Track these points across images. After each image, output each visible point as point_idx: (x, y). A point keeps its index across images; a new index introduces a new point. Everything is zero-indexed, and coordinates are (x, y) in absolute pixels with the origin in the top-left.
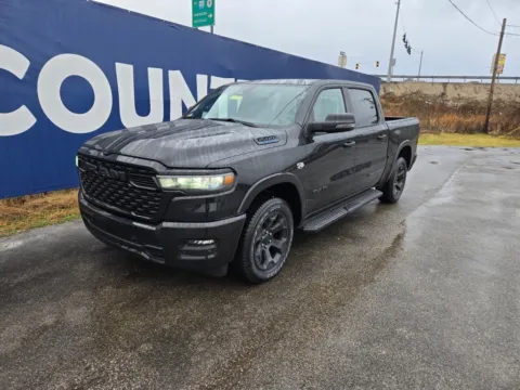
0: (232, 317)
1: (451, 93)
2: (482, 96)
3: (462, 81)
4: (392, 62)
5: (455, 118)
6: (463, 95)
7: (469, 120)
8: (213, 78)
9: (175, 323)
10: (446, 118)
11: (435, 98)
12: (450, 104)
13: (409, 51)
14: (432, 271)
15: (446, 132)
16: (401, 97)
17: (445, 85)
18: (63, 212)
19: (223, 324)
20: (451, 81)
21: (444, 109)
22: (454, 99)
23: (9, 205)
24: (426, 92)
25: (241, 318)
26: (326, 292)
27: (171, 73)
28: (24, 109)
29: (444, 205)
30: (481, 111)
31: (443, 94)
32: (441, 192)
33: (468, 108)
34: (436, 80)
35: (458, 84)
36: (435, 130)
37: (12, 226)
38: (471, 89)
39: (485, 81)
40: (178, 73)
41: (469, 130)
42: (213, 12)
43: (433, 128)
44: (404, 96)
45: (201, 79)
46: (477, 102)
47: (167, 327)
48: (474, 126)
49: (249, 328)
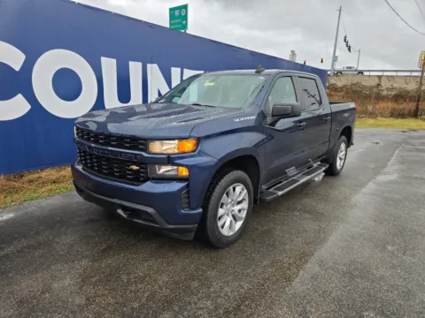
0: (199, 295)
1: (385, 84)
2: (412, 86)
3: (394, 74)
4: (335, 59)
5: (390, 105)
6: (395, 85)
7: (402, 106)
8: (185, 70)
9: (144, 300)
10: (382, 105)
11: (371, 88)
12: (385, 93)
13: (349, 50)
14: (389, 248)
15: (382, 116)
16: (342, 88)
17: (380, 77)
18: (53, 186)
19: (190, 303)
20: (386, 74)
21: (379, 98)
22: (388, 89)
23: (9, 180)
24: (364, 83)
25: (208, 297)
26: (289, 269)
27: (149, 66)
28: (20, 97)
29: (391, 182)
30: (411, 99)
31: (379, 85)
32: (386, 170)
33: (400, 97)
34: (372, 73)
35: (392, 76)
36: (372, 115)
37: (9, 199)
38: (403, 81)
39: (414, 74)
40: (155, 66)
41: (401, 115)
42: (186, 20)
43: (371, 113)
44: (345, 86)
45: (175, 72)
46: (408, 92)
47: (136, 305)
48: (406, 112)
49: (216, 308)
